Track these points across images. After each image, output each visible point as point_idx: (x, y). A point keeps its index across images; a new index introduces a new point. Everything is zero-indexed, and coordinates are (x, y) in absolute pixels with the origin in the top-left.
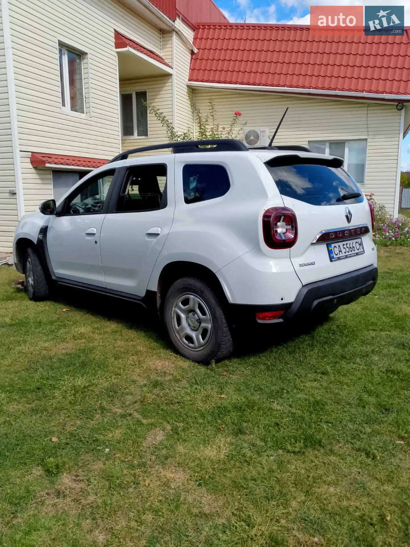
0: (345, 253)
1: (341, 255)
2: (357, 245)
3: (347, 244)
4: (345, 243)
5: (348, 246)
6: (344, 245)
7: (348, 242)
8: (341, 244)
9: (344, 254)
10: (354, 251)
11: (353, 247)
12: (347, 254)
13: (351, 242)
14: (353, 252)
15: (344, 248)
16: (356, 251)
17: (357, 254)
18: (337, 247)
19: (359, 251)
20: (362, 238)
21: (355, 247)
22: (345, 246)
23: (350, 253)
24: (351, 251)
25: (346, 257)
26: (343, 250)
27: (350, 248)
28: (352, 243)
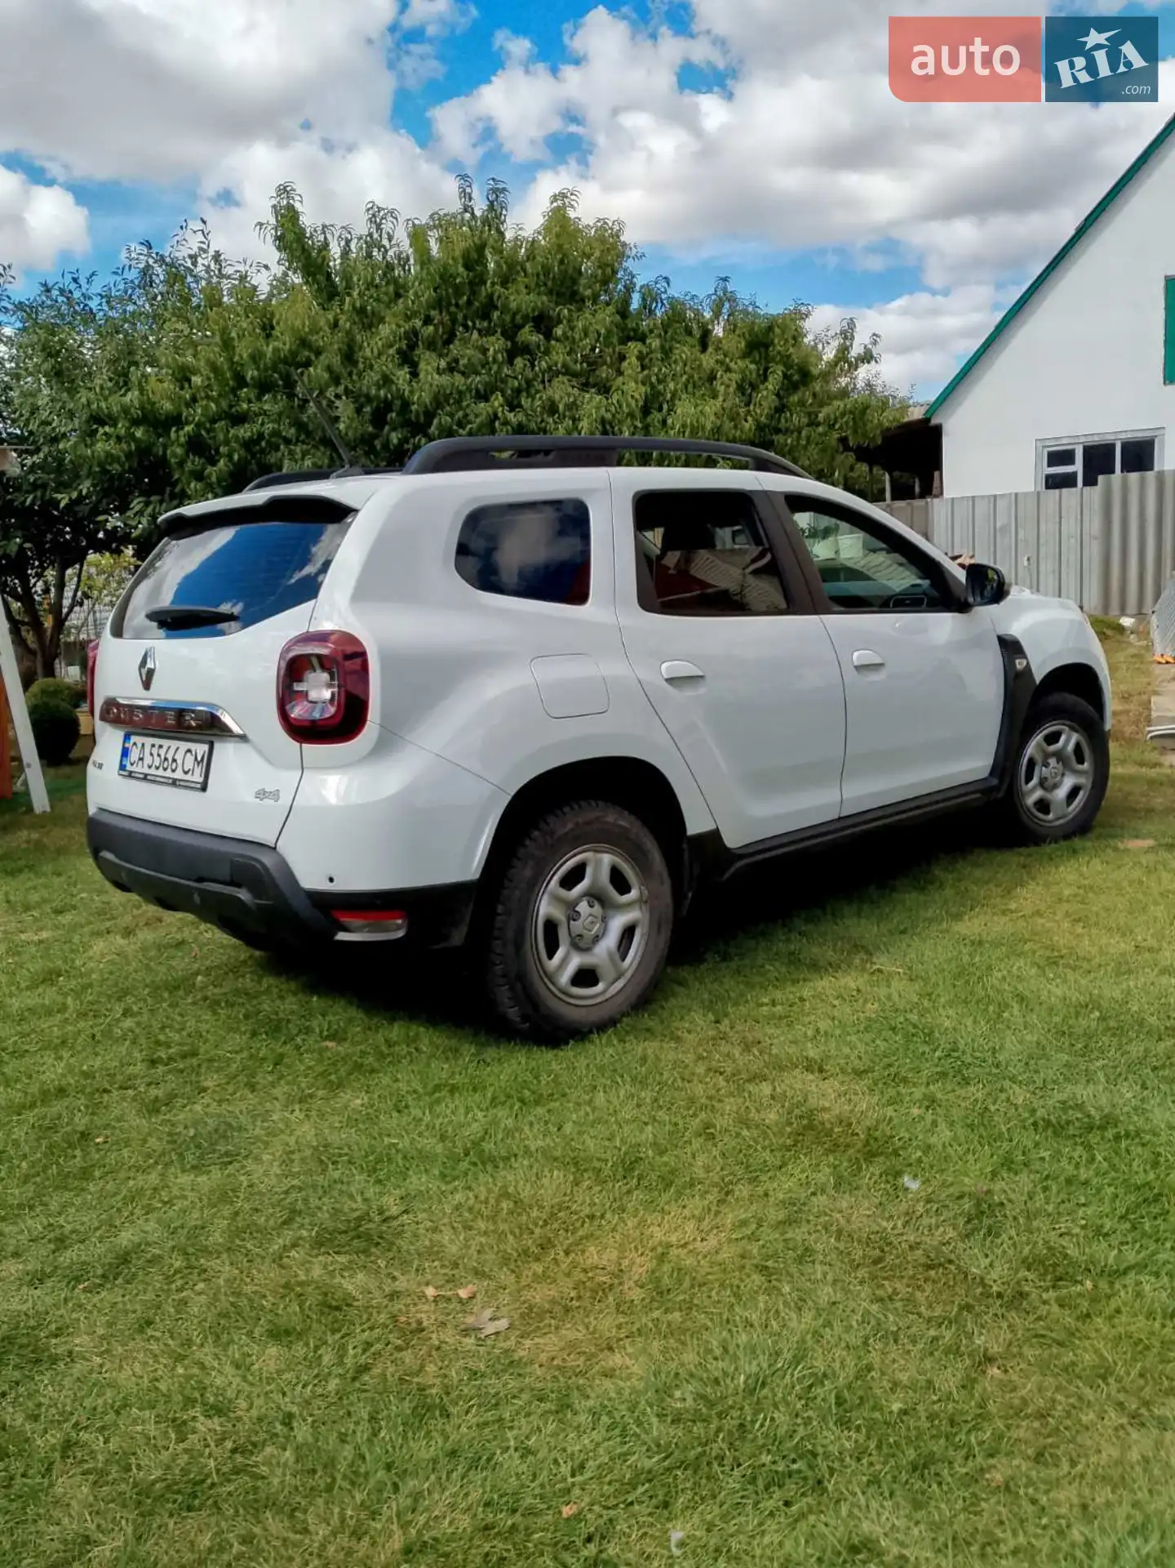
0: (150, 767)
1: (139, 769)
2: (190, 759)
3: (161, 747)
4: (158, 742)
5: (162, 752)
6: (153, 746)
7: (166, 743)
8: (149, 741)
9: (146, 770)
10: (173, 771)
11: (174, 760)
12: (153, 771)
13: (174, 744)
14: (168, 773)
15: (151, 754)
16: (179, 775)
17: (174, 783)
18: (140, 746)
19: (188, 777)
20: (217, 746)
21: (179, 762)
22: (155, 751)
23: (160, 772)
24: (165, 769)
25: (145, 778)
26: (148, 760)
27: (166, 759)
28: (177, 749)
